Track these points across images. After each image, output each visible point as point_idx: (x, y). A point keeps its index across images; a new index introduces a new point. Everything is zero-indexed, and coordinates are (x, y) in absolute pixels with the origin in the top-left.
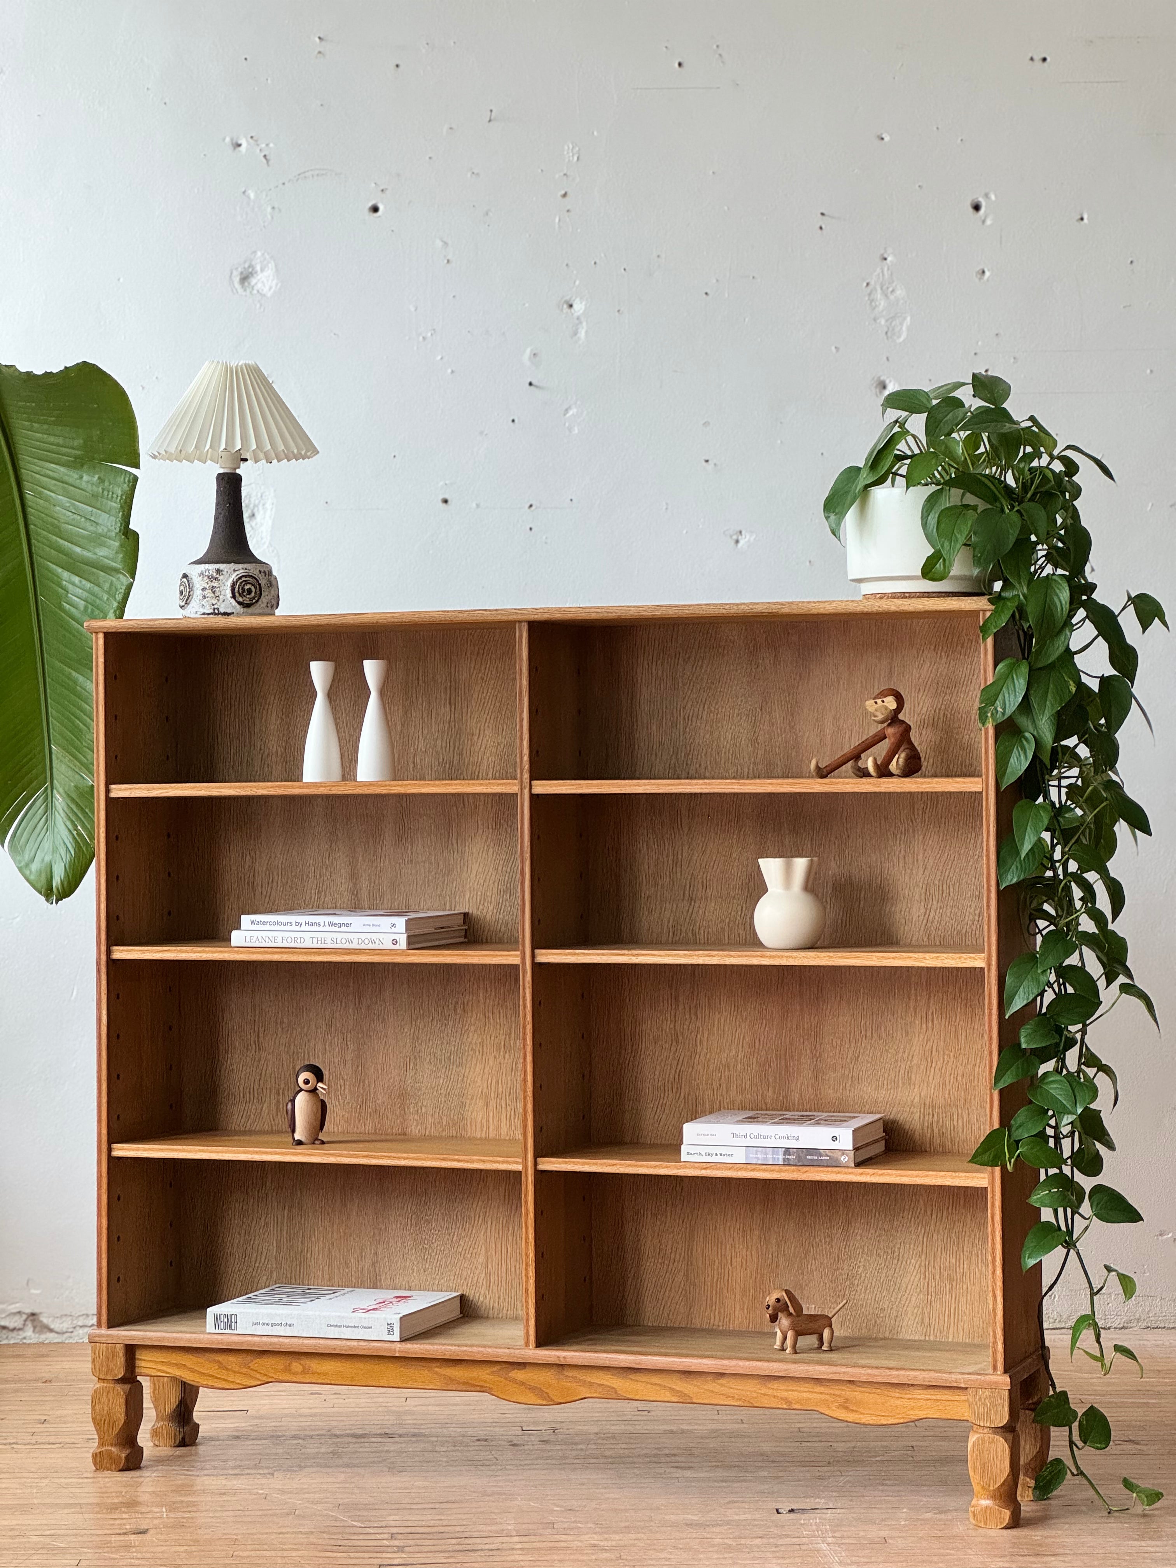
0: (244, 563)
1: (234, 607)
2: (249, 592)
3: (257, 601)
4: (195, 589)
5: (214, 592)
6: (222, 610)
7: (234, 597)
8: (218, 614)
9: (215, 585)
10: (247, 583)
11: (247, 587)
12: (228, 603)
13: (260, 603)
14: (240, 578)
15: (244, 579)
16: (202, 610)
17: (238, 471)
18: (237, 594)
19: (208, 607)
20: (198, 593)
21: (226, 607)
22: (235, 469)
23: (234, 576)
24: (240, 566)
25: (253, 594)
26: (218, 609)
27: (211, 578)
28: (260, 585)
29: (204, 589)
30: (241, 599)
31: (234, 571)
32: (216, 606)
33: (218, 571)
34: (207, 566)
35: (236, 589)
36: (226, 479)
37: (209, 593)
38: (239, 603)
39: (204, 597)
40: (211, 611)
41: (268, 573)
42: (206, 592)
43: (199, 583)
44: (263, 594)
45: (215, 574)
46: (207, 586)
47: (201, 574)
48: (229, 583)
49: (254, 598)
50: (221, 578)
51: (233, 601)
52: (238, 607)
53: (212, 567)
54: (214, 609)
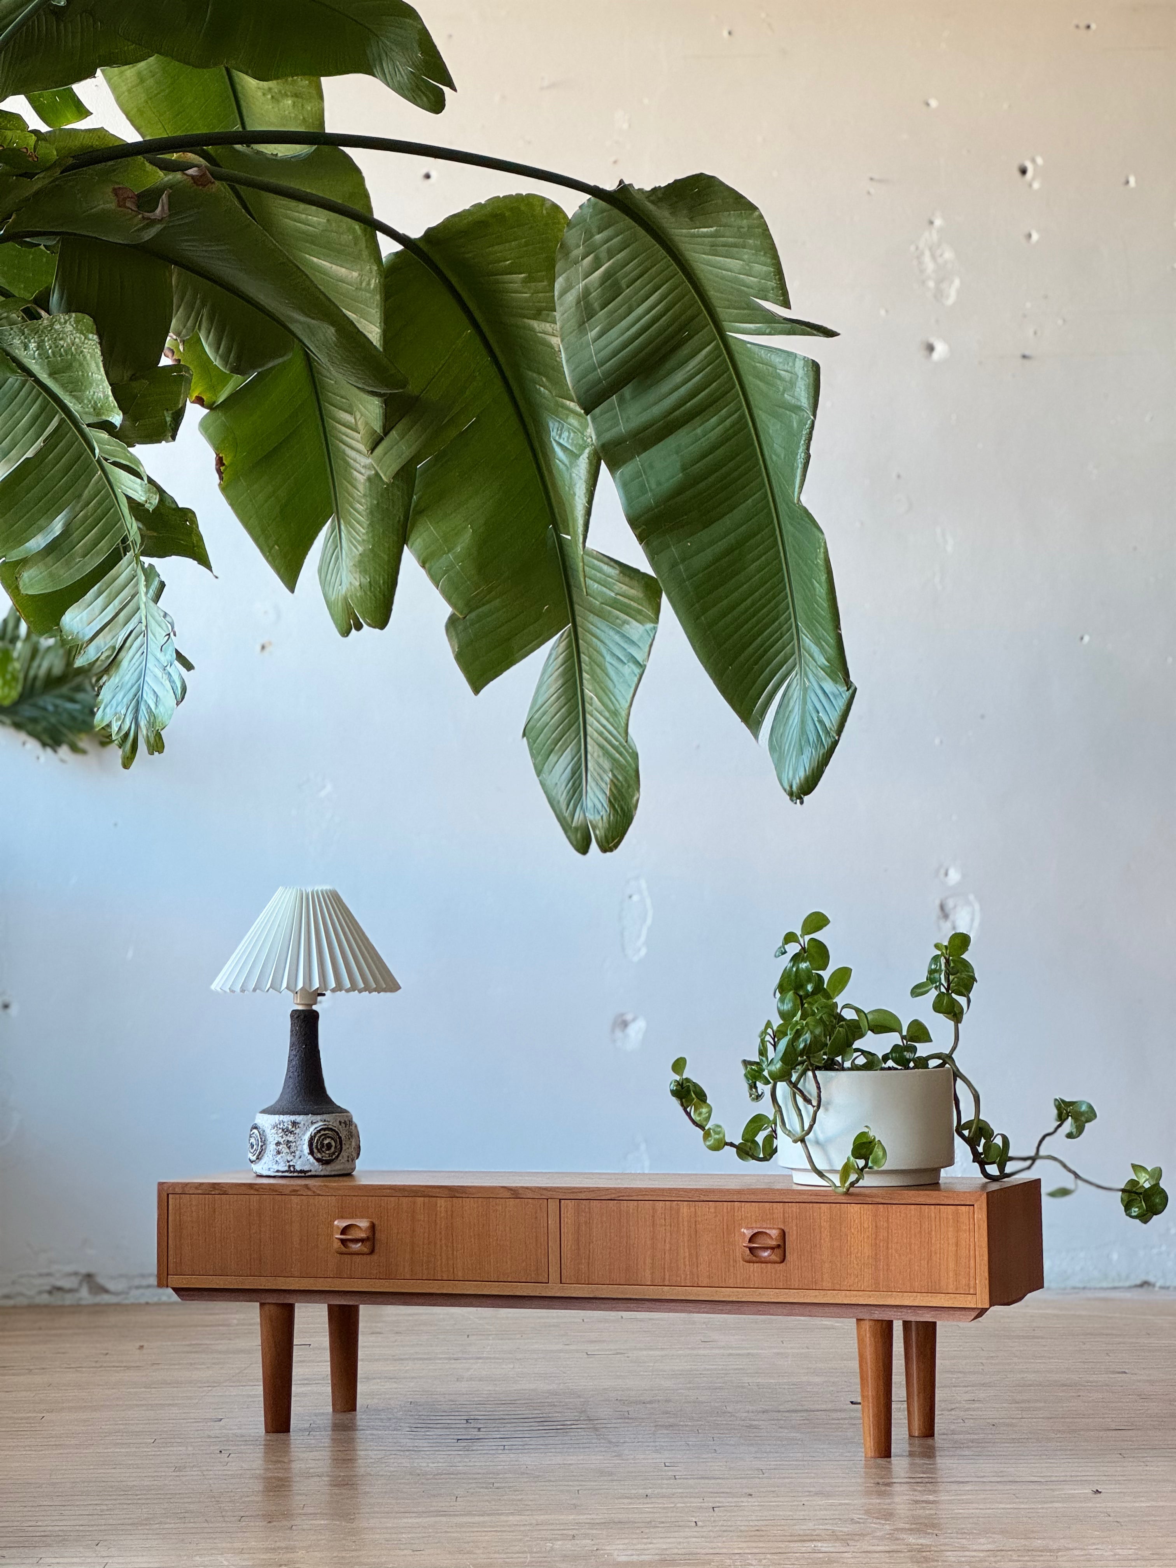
0: (323, 1114)
1: (312, 1164)
2: (329, 1146)
3: (338, 1157)
4: (268, 1143)
5: (289, 1148)
6: (298, 1168)
7: (311, 1153)
8: (294, 1172)
9: (290, 1139)
10: (326, 1136)
11: (326, 1142)
12: (305, 1161)
13: (340, 1158)
14: (319, 1131)
15: (323, 1132)
16: (276, 1167)
17: (314, 1007)
18: (315, 1151)
19: (282, 1164)
20: (271, 1147)
21: (302, 1165)
22: (311, 1005)
23: (312, 1130)
24: (319, 1117)
25: (333, 1149)
26: (294, 1166)
27: (286, 1131)
28: (340, 1138)
29: (278, 1144)
30: (319, 1156)
31: (312, 1123)
32: (291, 1163)
33: (294, 1124)
34: (282, 1117)
35: (314, 1144)
36: (302, 1017)
37: (283, 1148)
38: (318, 1160)
39: (279, 1153)
40: (286, 1168)
41: (348, 1123)
42: (280, 1147)
43: (273, 1137)
44: (344, 1147)
45: (290, 1127)
46: (282, 1141)
47: (275, 1126)
48: (307, 1137)
49: (334, 1153)
50: (297, 1131)
51: (310, 1157)
52: (316, 1163)
53: (287, 1119)
54: (290, 1166)
